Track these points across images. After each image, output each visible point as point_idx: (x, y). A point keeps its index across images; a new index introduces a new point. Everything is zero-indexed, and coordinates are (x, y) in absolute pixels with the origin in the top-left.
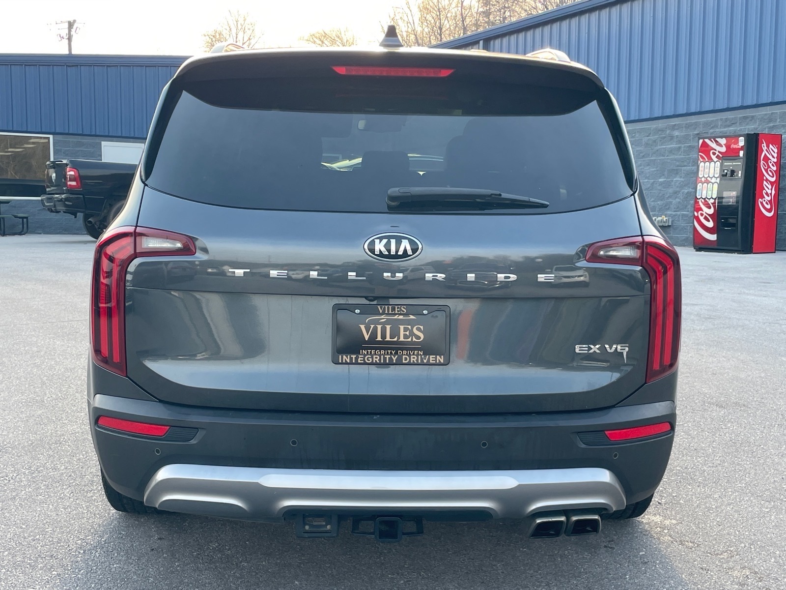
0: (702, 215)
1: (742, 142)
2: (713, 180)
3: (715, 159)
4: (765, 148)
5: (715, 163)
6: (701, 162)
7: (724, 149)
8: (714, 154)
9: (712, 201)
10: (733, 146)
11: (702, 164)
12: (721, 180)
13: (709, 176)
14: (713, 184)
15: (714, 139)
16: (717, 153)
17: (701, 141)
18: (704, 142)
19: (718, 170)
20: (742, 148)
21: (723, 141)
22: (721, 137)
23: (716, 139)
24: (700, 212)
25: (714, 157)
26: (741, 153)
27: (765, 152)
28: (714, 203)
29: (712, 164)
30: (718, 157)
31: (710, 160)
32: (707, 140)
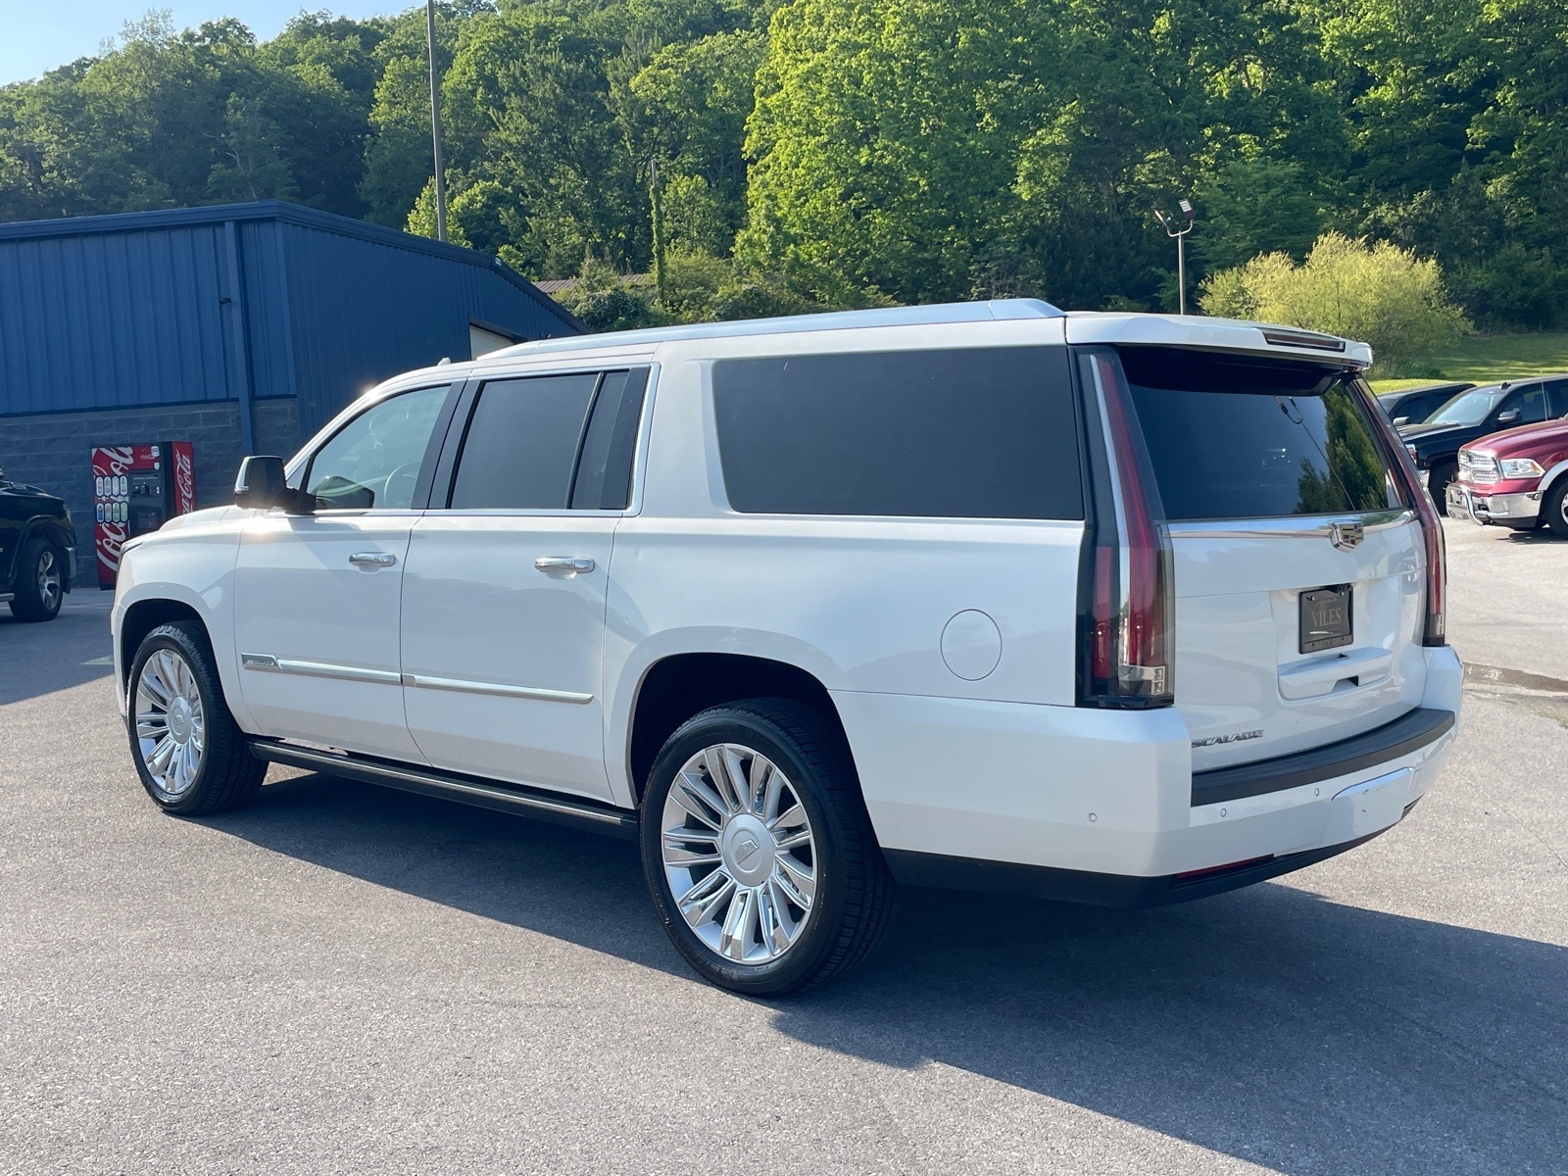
0: (108, 543)
1: (155, 452)
2: (120, 499)
3: (119, 473)
4: (179, 459)
5: (119, 477)
6: (97, 477)
7: (130, 461)
8: (116, 466)
9: (123, 525)
10: (143, 457)
11: (99, 480)
12: (131, 498)
13: (112, 494)
14: (120, 503)
15: (115, 448)
16: (121, 465)
17: (94, 451)
18: (99, 452)
19: (125, 486)
20: (157, 459)
21: (129, 451)
22: (126, 446)
23: (119, 449)
24: (104, 540)
25: (117, 471)
26: (157, 466)
27: (180, 463)
28: (126, 526)
29: (115, 479)
30: (122, 470)
31: (112, 475)
32: (103, 450)
